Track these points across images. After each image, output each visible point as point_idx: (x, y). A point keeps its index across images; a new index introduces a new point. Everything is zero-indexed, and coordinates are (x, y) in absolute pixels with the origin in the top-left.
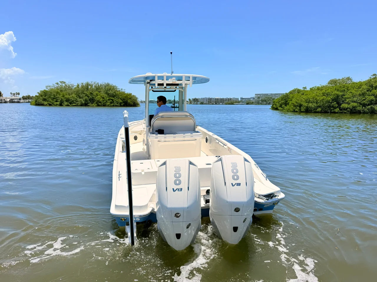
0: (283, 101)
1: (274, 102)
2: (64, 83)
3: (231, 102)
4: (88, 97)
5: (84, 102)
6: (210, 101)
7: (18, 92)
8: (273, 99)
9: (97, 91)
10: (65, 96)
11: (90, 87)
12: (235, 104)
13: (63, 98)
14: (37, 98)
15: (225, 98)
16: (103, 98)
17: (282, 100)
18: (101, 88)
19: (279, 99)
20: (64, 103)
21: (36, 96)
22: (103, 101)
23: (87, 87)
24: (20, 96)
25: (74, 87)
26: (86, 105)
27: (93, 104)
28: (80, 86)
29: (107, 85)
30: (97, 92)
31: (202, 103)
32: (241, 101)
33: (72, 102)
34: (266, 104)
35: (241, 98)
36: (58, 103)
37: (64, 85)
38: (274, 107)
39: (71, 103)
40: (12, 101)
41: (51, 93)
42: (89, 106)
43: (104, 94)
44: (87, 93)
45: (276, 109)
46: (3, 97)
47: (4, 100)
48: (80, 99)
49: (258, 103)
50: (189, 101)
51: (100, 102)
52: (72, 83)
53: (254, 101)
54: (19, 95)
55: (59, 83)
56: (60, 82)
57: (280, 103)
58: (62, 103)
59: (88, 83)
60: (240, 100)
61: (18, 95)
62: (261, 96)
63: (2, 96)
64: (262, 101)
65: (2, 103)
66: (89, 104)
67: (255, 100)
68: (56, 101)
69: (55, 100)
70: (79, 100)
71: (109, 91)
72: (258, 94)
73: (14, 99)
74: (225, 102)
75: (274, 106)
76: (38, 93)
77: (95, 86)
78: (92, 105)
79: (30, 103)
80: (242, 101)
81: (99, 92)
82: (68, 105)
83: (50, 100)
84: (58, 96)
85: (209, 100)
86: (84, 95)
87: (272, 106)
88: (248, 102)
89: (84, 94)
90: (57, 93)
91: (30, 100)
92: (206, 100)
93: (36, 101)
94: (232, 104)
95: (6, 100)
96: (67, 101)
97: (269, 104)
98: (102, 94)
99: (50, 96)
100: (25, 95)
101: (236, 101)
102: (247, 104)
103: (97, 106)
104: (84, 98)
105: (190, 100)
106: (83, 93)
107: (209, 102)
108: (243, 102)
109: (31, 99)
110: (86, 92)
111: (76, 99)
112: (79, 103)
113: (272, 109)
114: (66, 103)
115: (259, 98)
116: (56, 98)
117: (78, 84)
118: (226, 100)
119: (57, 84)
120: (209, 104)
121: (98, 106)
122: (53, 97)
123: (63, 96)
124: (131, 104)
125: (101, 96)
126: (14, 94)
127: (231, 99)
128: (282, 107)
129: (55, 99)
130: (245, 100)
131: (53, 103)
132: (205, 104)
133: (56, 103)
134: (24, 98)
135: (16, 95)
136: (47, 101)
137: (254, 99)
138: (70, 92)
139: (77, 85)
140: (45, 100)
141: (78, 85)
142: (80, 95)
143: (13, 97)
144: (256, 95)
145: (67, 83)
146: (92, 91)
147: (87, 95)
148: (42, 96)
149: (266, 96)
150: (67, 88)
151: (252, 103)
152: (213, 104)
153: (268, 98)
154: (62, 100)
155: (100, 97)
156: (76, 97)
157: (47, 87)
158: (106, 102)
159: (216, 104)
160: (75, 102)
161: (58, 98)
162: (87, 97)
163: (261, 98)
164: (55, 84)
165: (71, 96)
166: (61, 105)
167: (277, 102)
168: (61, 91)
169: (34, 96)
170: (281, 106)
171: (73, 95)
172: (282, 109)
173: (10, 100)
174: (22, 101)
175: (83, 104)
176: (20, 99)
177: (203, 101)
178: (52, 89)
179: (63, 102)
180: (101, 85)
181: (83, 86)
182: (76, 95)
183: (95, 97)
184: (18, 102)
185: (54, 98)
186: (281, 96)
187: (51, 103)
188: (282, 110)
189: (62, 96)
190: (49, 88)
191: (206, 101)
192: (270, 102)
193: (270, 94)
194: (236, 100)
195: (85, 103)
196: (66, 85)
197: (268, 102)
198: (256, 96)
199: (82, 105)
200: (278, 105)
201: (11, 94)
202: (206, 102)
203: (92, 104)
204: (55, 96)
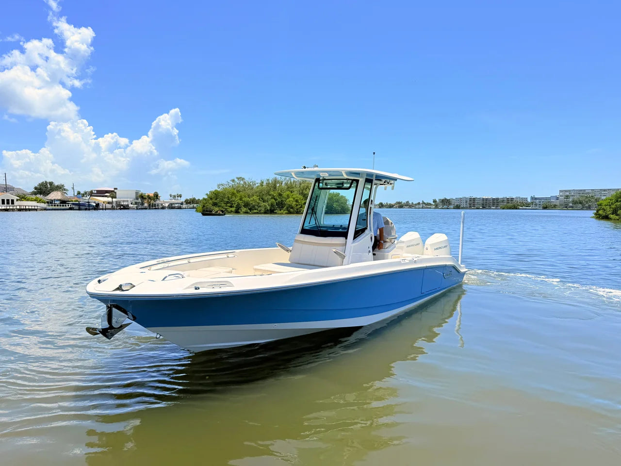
0: (619, 203)
1: (601, 205)
2: (243, 179)
3: (511, 204)
4: (276, 200)
5: (269, 208)
6: (473, 203)
7: (179, 194)
8: (597, 200)
9: (289, 191)
10: (243, 199)
11: (278, 185)
12: (520, 208)
13: (240, 202)
14: (205, 202)
15: (502, 197)
16: (297, 201)
17: (617, 201)
18: (294, 186)
19: (611, 200)
20: (242, 209)
21: (204, 199)
22: (297, 205)
23: (275, 185)
24: (183, 200)
25: (257, 185)
26: (271, 211)
27: (282, 211)
28: (265, 184)
29: (303, 181)
30: (288, 193)
31: (458, 207)
32: (532, 203)
33: (253, 208)
34: (582, 209)
35: (532, 198)
36: (233, 209)
37: (242, 182)
38: (599, 215)
39: (250, 209)
40: (171, 207)
41: (224, 194)
42: (276, 213)
43: (298, 195)
44: (275, 195)
45: (606, 218)
46: (161, 200)
47: (162, 204)
48: (264, 203)
49: (566, 207)
50: (433, 204)
51: (292, 208)
52: (253, 180)
53: (557, 203)
54: (181, 197)
55: (236, 180)
56: (237, 178)
57: (613, 206)
58: (238, 209)
59: (276, 179)
60: (529, 200)
61: (179, 198)
62: (572, 194)
63: (159, 199)
64: (575, 204)
65: (158, 209)
66: (276, 211)
67: (560, 201)
68: (231, 207)
69: (229, 205)
70: (262, 204)
71: (306, 191)
72: (566, 191)
73: (174, 204)
74: (501, 205)
75: (601, 212)
76: (207, 194)
77: (286, 184)
78: (280, 212)
79: (195, 209)
80: (534, 203)
81: (291, 192)
82: (246, 213)
83: (223, 205)
84: (233, 199)
85: (470, 201)
86: (270, 197)
87: (595, 211)
88: (547, 205)
89: (270, 195)
90: (233, 194)
91: (195, 205)
92: (465, 201)
93: (204, 206)
94: (515, 208)
95: (164, 204)
96: (245, 206)
97: (589, 208)
98: (295, 195)
99: (222, 199)
100: (189, 197)
101: (522, 203)
102: (545, 208)
103: (288, 213)
104: (270, 202)
105: (435, 201)
106: (268, 193)
107: (470, 204)
108: (536, 205)
109: (197, 204)
110: (272, 193)
111: (259, 203)
112: (263, 210)
113: (597, 218)
114: (244, 209)
115: (567, 197)
116: (231, 201)
117: (261, 181)
118: (503, 201)
119: (233, 181)
120: (470, 208)
121: (290, 213)
122: (226, 200)
123: (241, 199)
124: (338, 210)
125: (294, 199)
126: (175, 196)
127: (512, 199)
128: (617, 215)
129: (230, 203)
130: (540, 202)
131: (226, 209)
132: (463, 208)
133: (231, 209)
134: (188, 202)
135: (177, 198)
136: (219, 206)
137: (557, 199)
138: (249, 192)
139: (259, 182)
140: (215, 204)
141: (263, 182)
142: (264, 197)
143: (174, 201)
144: (561, 191)
145: (247, 179)
146: (281, 191)
147: (273, 198)
148: (211, 199)
149: (582, 194)
150: (247, 187)
151: (555, 207)
152: (477, 208)
153: (587, 197)
154: (238, 204)
155: (292, 199)
156: (258, 201)
157: (219, 186)
158: (301, 207)
159: (484, 208)
160: (256, 207)
161: (234, 201)
162: (274, 200)
163: (571, 197)
164: (229, 181)
165: (252, 199)
166: (237, 212)
167: (606, 205)
168: (238, 191)
169: (201, 198)
170: (615, 212)
171: (255, 197)
172: (617, 217)
173: (169, 205)
174: (184, 206)
175: (268, 210)
176: (182, 204)
177: (459, 204)
178: (226, 188)
179: (240, 207)
180: (294, 181)
181: (268, 184)
182: (259, 197)
183: (285, 199)
184: (180, 208)
185: (228, 202)
186: (614, 193)
187: (224, 210)
188: (618, 220)
189: (239, 198)
190: (221, 187)
191: (465, 203)
192: (589, 206)
193: (590, 191)
194: (522, 201)
195: (271, 209)
196: (245, 183)
197: (587, 205)
198: (561, 194)
199: (266, 212)
200: (609, 211)
201: (171, 196)
202: (465, 205)
203: (280, 210)
204: (229, 199)
